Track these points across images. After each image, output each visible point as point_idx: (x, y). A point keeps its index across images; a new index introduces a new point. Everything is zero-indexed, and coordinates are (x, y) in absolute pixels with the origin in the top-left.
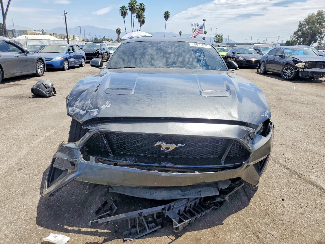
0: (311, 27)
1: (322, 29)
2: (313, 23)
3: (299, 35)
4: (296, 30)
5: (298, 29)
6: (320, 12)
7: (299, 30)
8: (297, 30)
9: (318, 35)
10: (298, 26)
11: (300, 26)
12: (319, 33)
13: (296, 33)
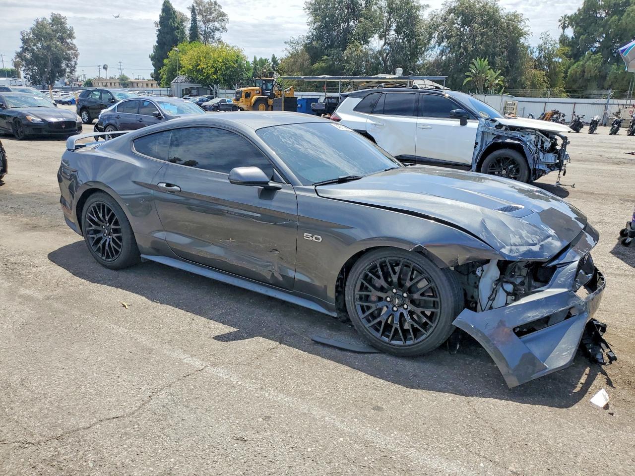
0: (48, 46)
1: (68, 52)
2: (50, 37)
3: (28, 60)
4: (19, 50)
5: (23, 47)
6: (56, 17)
7: (25, 50)
8: (21, 49)
9: (64, 62)
10: (21, 42)
11: (25, 41)
12: (65, 59)
13: (19, 55)
